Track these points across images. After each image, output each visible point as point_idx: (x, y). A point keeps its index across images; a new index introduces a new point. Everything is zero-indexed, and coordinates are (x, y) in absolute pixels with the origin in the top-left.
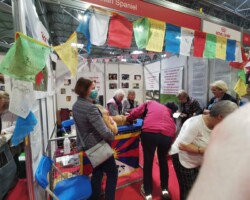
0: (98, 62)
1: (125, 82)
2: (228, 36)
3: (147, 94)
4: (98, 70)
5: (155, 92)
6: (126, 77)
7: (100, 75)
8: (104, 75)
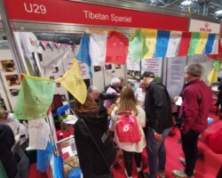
2: (210, 30)
3: (128, 74)
5: (136, 73)
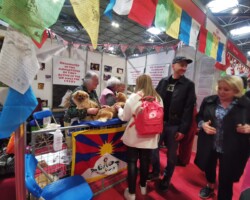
0: (80, 48)
1: (107, 74)
2: (219, 38)
3: (129, 89)
4: (79, 57)
6: (108, 69)
7: (82, 64)
8: (86, 64)
